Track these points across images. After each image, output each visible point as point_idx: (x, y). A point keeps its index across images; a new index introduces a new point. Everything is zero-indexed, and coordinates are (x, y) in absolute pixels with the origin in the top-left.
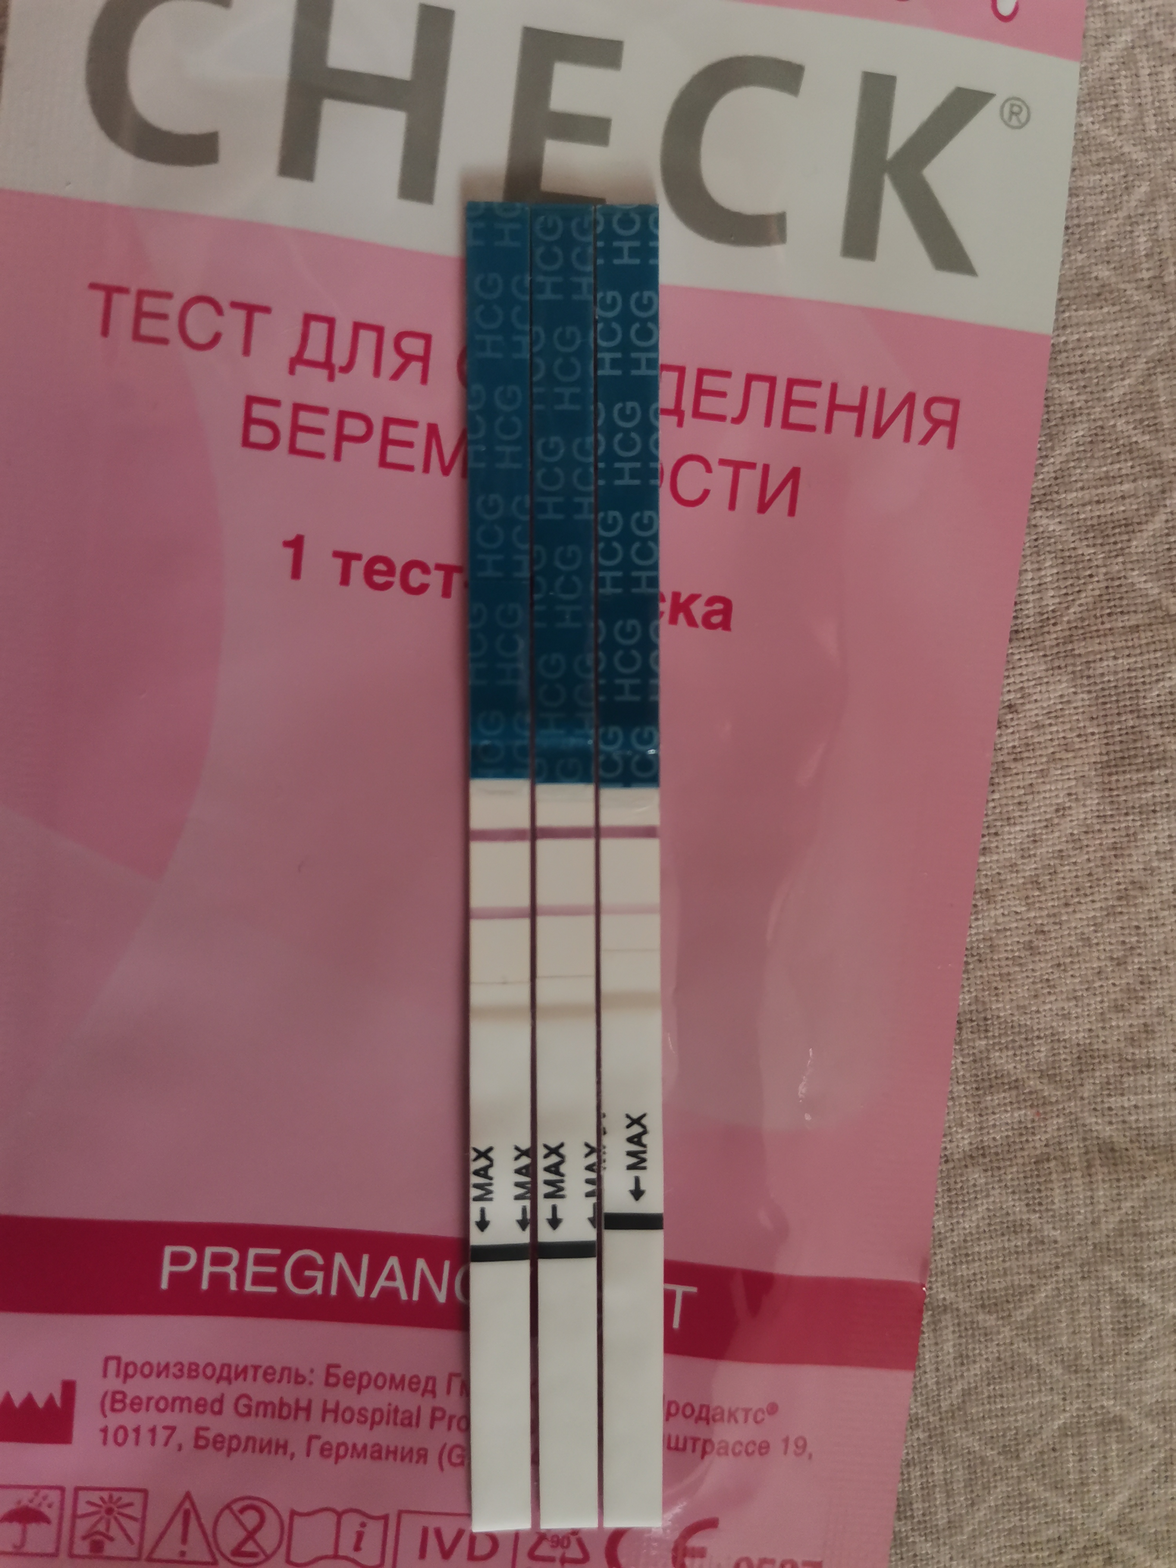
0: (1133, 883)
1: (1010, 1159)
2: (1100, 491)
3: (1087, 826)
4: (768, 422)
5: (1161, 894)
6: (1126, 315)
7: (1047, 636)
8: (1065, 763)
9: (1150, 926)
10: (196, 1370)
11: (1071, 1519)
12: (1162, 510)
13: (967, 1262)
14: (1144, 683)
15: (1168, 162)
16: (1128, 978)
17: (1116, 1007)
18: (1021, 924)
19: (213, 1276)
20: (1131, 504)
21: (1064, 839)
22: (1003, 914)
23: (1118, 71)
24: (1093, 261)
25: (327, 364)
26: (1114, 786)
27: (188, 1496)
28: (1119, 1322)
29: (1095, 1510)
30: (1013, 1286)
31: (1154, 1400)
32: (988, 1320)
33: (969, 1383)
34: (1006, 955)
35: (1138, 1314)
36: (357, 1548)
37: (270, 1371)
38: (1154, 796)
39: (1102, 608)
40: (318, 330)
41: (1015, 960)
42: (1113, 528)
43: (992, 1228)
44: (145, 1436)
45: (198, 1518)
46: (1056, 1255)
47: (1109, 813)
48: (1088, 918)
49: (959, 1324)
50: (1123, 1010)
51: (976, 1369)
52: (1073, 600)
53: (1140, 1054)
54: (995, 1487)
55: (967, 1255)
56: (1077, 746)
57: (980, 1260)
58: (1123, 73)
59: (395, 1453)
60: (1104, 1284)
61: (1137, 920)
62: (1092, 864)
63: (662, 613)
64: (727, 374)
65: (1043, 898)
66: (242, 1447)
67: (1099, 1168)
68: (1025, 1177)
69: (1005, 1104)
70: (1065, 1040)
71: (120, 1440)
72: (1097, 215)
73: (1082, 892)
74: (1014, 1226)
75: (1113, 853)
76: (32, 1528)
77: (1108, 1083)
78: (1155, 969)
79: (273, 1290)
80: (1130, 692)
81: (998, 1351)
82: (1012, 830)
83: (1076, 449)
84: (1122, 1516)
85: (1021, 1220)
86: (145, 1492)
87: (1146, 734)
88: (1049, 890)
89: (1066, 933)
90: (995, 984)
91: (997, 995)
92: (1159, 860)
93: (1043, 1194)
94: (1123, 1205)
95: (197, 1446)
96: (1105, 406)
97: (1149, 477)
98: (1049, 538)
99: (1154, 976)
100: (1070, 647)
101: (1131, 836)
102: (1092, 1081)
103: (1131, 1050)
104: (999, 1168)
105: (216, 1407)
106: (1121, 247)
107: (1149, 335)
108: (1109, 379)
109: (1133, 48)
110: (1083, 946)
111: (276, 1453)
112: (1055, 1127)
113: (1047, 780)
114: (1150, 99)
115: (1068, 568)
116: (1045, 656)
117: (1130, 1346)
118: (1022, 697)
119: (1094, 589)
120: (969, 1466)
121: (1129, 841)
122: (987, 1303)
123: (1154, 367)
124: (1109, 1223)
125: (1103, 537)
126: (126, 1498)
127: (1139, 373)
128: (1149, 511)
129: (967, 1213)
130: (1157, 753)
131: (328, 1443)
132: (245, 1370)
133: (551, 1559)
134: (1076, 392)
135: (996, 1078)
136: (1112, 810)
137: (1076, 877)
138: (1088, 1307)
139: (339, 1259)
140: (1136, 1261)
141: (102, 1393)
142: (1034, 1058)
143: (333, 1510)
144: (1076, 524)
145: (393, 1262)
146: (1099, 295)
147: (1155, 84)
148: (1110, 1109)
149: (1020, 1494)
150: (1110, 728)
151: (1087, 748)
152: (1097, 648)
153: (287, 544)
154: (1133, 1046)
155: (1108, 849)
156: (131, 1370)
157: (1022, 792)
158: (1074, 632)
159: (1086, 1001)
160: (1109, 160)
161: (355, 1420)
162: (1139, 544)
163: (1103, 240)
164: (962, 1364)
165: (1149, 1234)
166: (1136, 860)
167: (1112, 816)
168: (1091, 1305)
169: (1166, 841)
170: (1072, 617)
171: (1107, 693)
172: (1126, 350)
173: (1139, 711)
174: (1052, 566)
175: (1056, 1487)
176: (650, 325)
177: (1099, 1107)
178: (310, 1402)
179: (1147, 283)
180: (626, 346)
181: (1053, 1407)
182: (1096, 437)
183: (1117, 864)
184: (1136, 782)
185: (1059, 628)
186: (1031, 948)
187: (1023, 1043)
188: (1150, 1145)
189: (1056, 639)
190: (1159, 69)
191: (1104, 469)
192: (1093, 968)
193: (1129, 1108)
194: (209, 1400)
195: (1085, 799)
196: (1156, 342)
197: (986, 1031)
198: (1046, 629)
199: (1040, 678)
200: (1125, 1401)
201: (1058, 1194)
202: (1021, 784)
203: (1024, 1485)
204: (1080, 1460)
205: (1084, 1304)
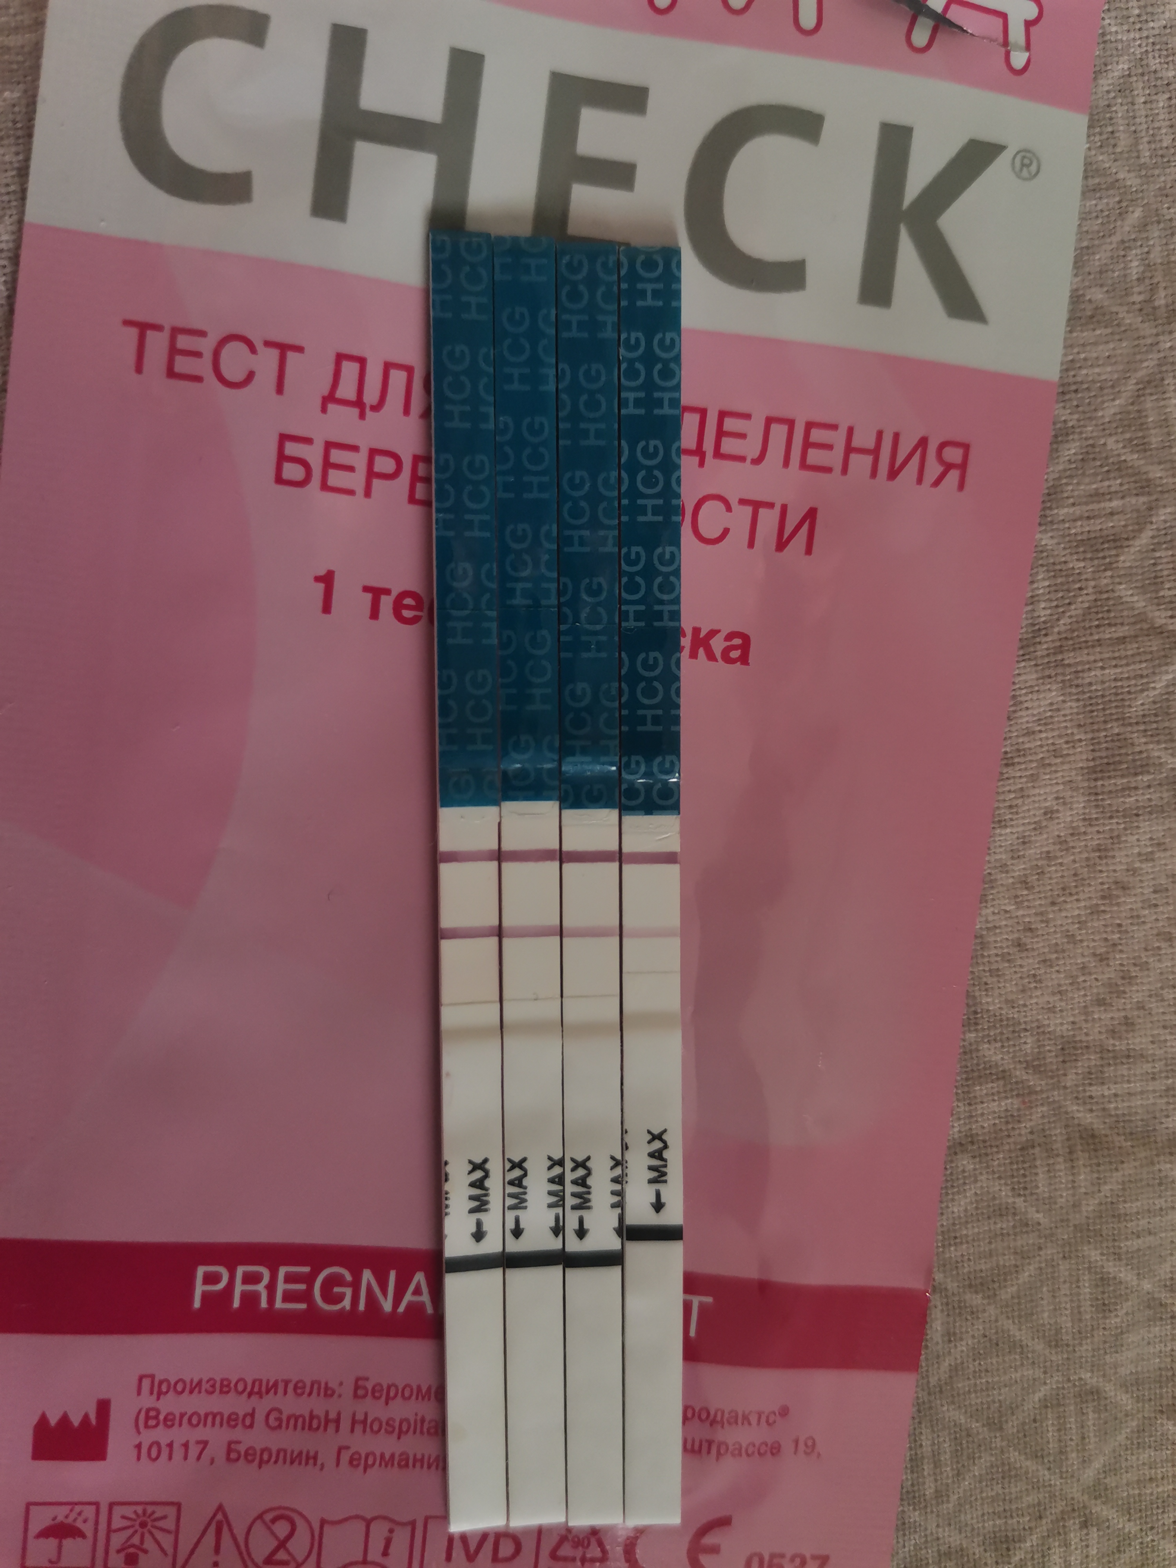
0: (1116, 883)
1: (997, 1146)
2: (1090, 507)
3: (1073, 828)
4: (786, 463)
5: (1142, 894)
6: (1117, 337)
7: (1038, 647)
8: (1053, 769)
9: (1131, 924)
10: (228, 1386)
11: (1050, 1485)
12: (1149, 526)
13: (955, 1244)
14: (1129, 693)
15: (1160, 189)
16: (1110, 973)
17: (1098, 1000)
18: (1010, 922)
19: (244, 1296)
20: (1120, 521)
21: (1051, 841)
22: (994, 913)
23: (1114, 98)
24: (1087, 284)
25: (358, 403)
26: (1099, 790)
27: (220, 1508)
28: (1097, 1299)
29: (1072, 1476)
30: (998, 1266)
31: (1128, 1372)
32: (976, 1300)
33: (956, 1359)
34: (995, 951)
35: (1114, 1291)
36: (385, 1553)
37: (300, 1385)
38: (1137, 801)
39: (1091, 620)
40: (350, 370)
41: (1006, 958)
42: (1103, 543)
43: (979, 1212)
44: (178, 1453)
45: (231, 1530)
46: (1040, 1237)
47: (1095, 816)
48: (1072, 916)
49: (947, 1304)
50: (1105, 1004)
51: (962, 1346)
52: (1063, 612)
53: (1120, 1046)
54: (980, 1457)
55: (956, 1238)
56: (1065, 752)
57: (967, 1242)
58: (1120, 101)
59: (422, 1461)
60: (1084, 1263)
61: (1119, 918)
62: (1077, 865)
63: (684, 647)
64: (747, 416)
65: (1031, 897)
66: (273, 1459)
67: (1080, 1153)
68: (1011, 1163)
69: (993, 1094)
70: (1049, 1032)
71: (154, 1455)
72: (1092, 239)
73: (1068, 891)
74: (1000, 1209)
75: (1097, 854)
76: (68, 1543)
77: (1090, 1073)
78: (1135, 965)
79: (303, 1306)
80: (1115, 701)
81: (984, 1328)
82: (1003, 832)
83: (1068, 467)
84: (1098, 1482)
85: (1007, 1203)
86: (178, 1506)
87: (1130, 741)
88: (1037, 890)
89: (1052, 930)
90: (985, 980)
91: (986, 990)
92: (1141, 861)
93: (1028, 1179)
94: (1102, 1188)
95: (228, 1459)
96: (1096, 425)
97: (1137, 495)
98: (1042, 552)
99: (1134, 971)
100: (1060, 657)
101: (1116, 838)
102: (1074, 1071)
103: (1111, 1042)
104: (986, 1155)
105: (248, 1421)
106: (1114, 271)
107: (1138, 357)
108: (1100, 400)
109: (1129, 75)
110: (1068, 943)
111: (307, 1464)
112: (1039, 1115)
113: (1036, 785)
114: (1145, 126)
115: (1059, 580)
116: (1036, 665)
117: (1108, 1321)
118: (1014, 705)
119: (1083, 602)
120: (956, 1438)
121: (1113, 843)
122: (973, 1283)
123: (1144, 389)
124: (1090, 1206)
125: (1092, 552)
126: (159, 1512)
127: (1129, 394)
128: (1136, 527)
129: (956, 1197)
130: (1141, 759)
131: (357, 1453)
132: (276, 1384)
133: (573, 1559)
134: (1069, 411)
135: (985, 1069)
136: (1097, 813)
137: (1062, 877)
138: (1068, 1285)
139: (367, 1276)
140: (1114, 1240)
141: (137, 1410)
142: (1021, 1050)
143: (363, 1518)
144: (1067, 539)
145: (419, 1277)
146: (1092, 317)
147: (1149, 112)
148: (1091, 1097)
149: (1003, 1464)
150: (1096, 735)
151: (1074, 754)
152: (1085, 658)
153: (318, 579)
154: (1113, 1038)
155: (1093, 851)
156: (164, 1388)
157: (1012, 796)
158: (1064, 643)
159: (1070, 995)
160: (1104, 186)
161: (383, 1430)
162: (1127, 558)
163: (1097, 263)
164: (950, 1341)
165: (1126, 1215)
166: (1121, 859)
167: (1097, 819)
168: (1071, 1283)
169: (1148, 843)
170: (1063, 628)
171: (1093, 701)
172: (1117, 372)
173: (1124, 719)
174: (1044, 579)
175: (1038, 1456)
176: (672, 365)
177: (1081, 1096)
178: (339, 1414)
179: (1138, 306)
180: (649, 386)
181: (1034, 1380)
182: (1087, 457)
183: (1100, 865)
184: (1120, 787)
185: (1049, 638)
186: (1019, 945)
187: (1010, 1036)
188: (1128, 1131)
189: (1047, 649)
190: (1154, 97)
191: (1094, 486)
192: (1077, 964)
193: (1109, 1096)
194: (241, 1414)
195: (1071, 803)
196: (1145, 364)
197: (976, 1024)
198: (1038, 640)
199: (1031, 686)
200: (1102, 1373)
201: (1042, 1177)
202: (1013, 789)
203: (1007, 1455)
204: (1059, 1430)
205: (1065, 1282)
